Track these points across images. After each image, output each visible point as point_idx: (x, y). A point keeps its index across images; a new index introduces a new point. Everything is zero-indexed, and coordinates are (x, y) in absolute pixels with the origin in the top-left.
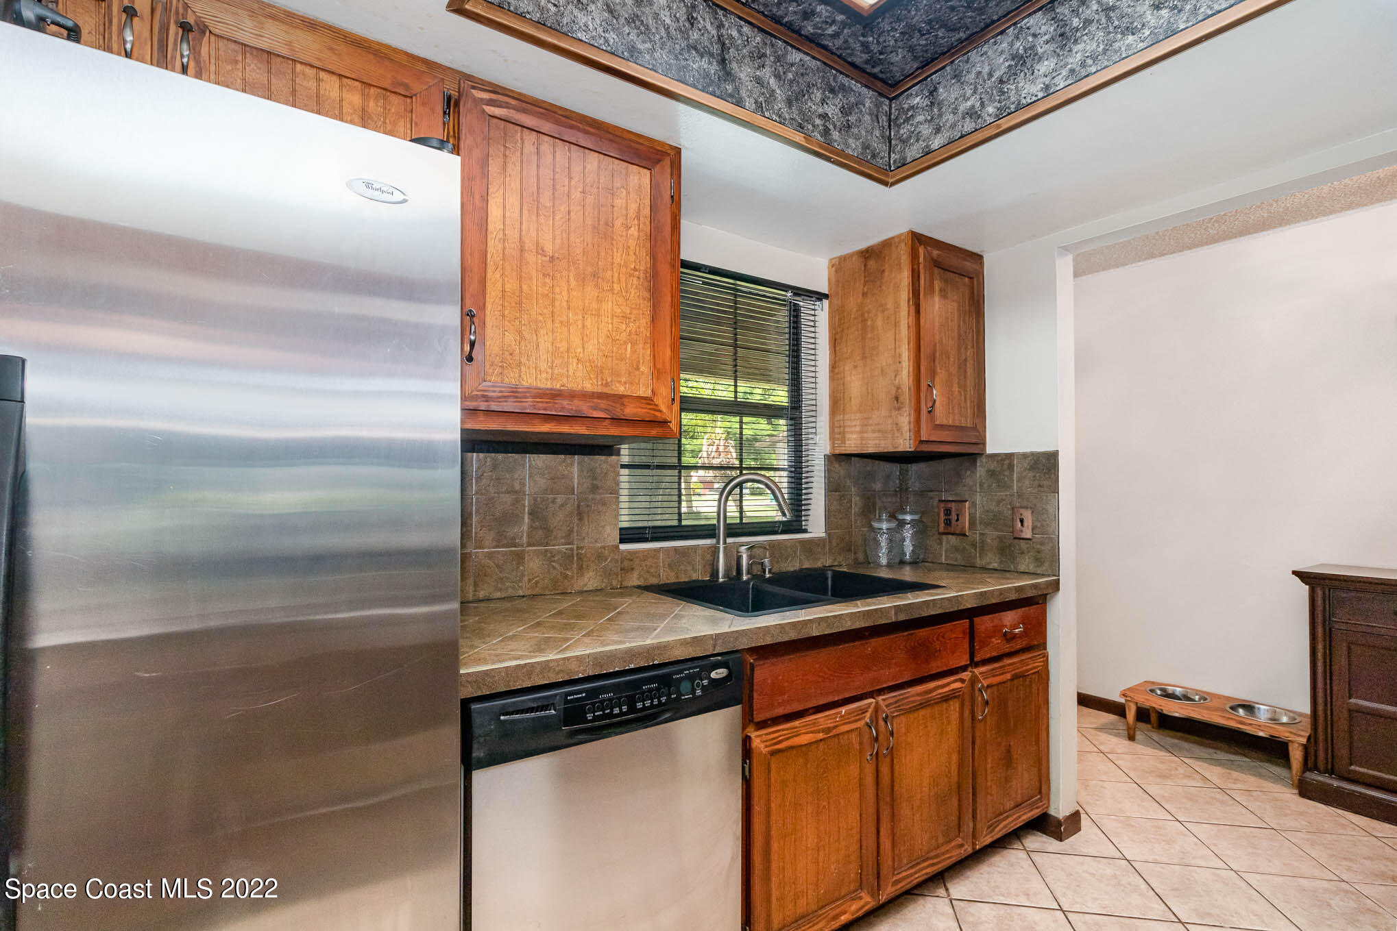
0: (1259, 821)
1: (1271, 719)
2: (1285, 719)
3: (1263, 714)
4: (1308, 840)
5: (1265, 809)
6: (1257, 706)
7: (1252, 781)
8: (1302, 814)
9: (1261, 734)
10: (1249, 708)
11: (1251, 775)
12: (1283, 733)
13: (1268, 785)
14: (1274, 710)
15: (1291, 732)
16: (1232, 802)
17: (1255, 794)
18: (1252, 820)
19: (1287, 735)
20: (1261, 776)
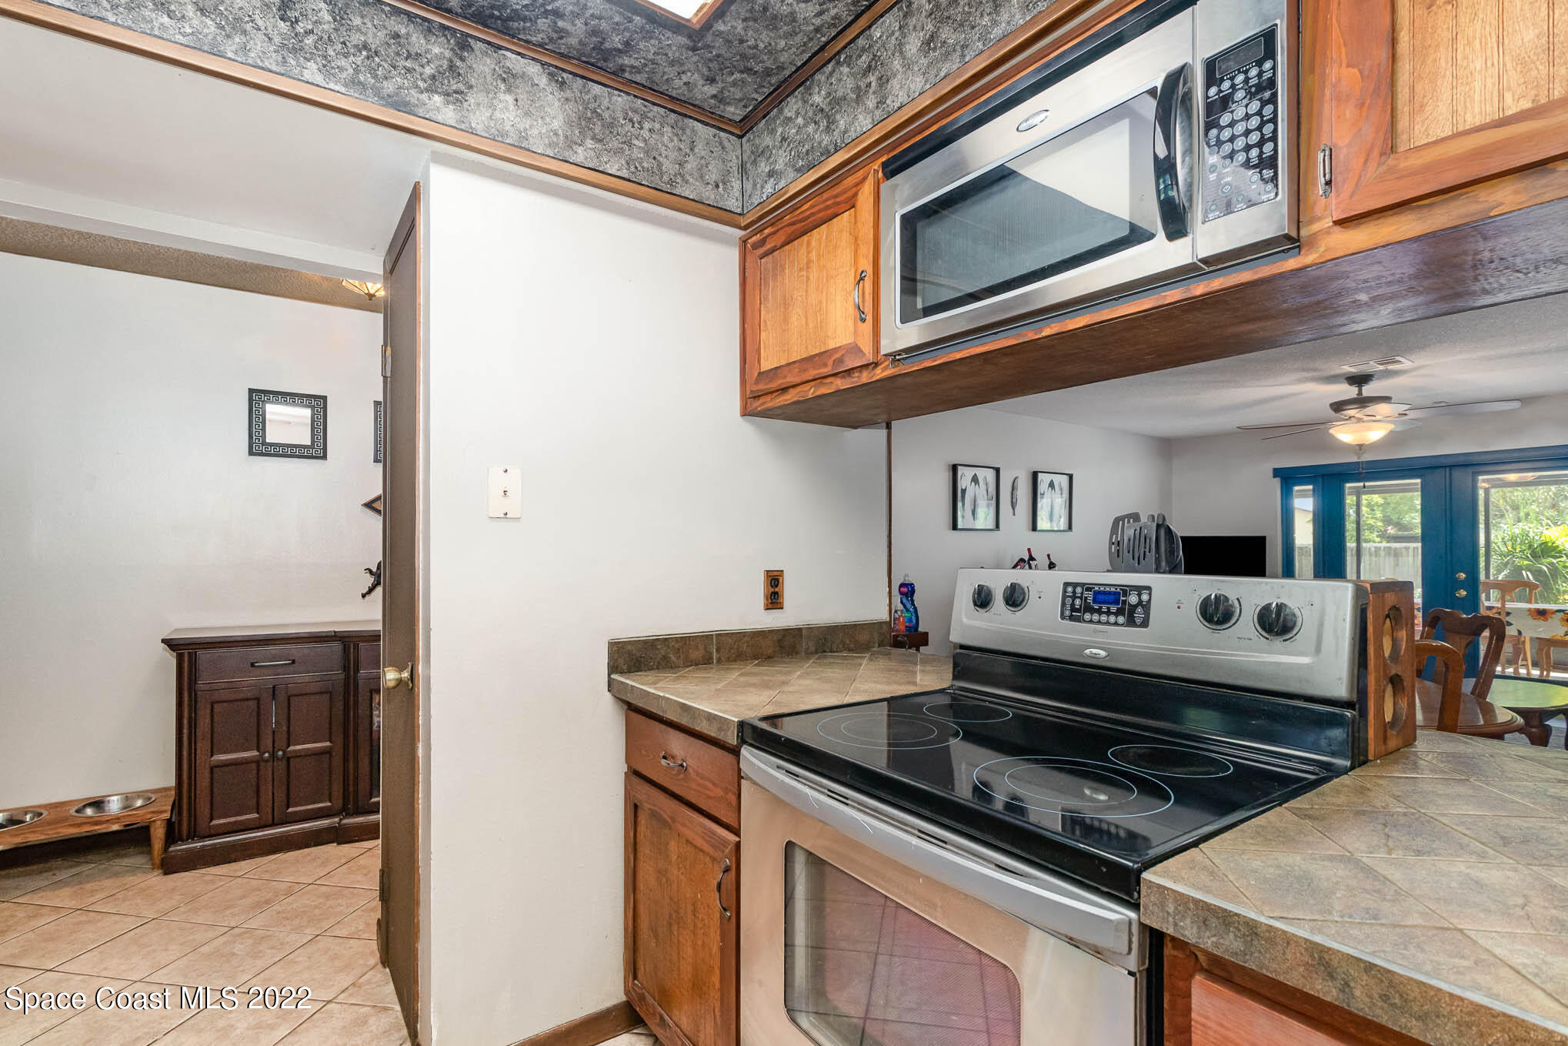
0: (138, 919)
1: (125, 808)
2: (139, 803)
3: (114, 805)
4: (189, 910)
5: (137, 905)
6: (108, 798)
7: (109, 884)
8: (174, 890)
9: (115, 827)
10: (98, 804)
11: (107, 878)
12: (141, 817)
13: (130, 880)
14: (128, 798)
15: (153, 812)
16: (100, 916)
17: (119, 896)
18: (130, 923)
19: (149, 816)
20: (116, 875)
